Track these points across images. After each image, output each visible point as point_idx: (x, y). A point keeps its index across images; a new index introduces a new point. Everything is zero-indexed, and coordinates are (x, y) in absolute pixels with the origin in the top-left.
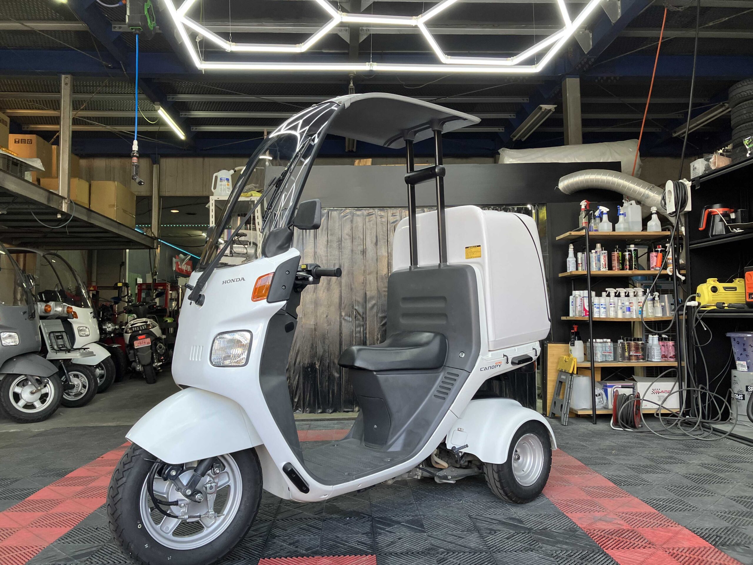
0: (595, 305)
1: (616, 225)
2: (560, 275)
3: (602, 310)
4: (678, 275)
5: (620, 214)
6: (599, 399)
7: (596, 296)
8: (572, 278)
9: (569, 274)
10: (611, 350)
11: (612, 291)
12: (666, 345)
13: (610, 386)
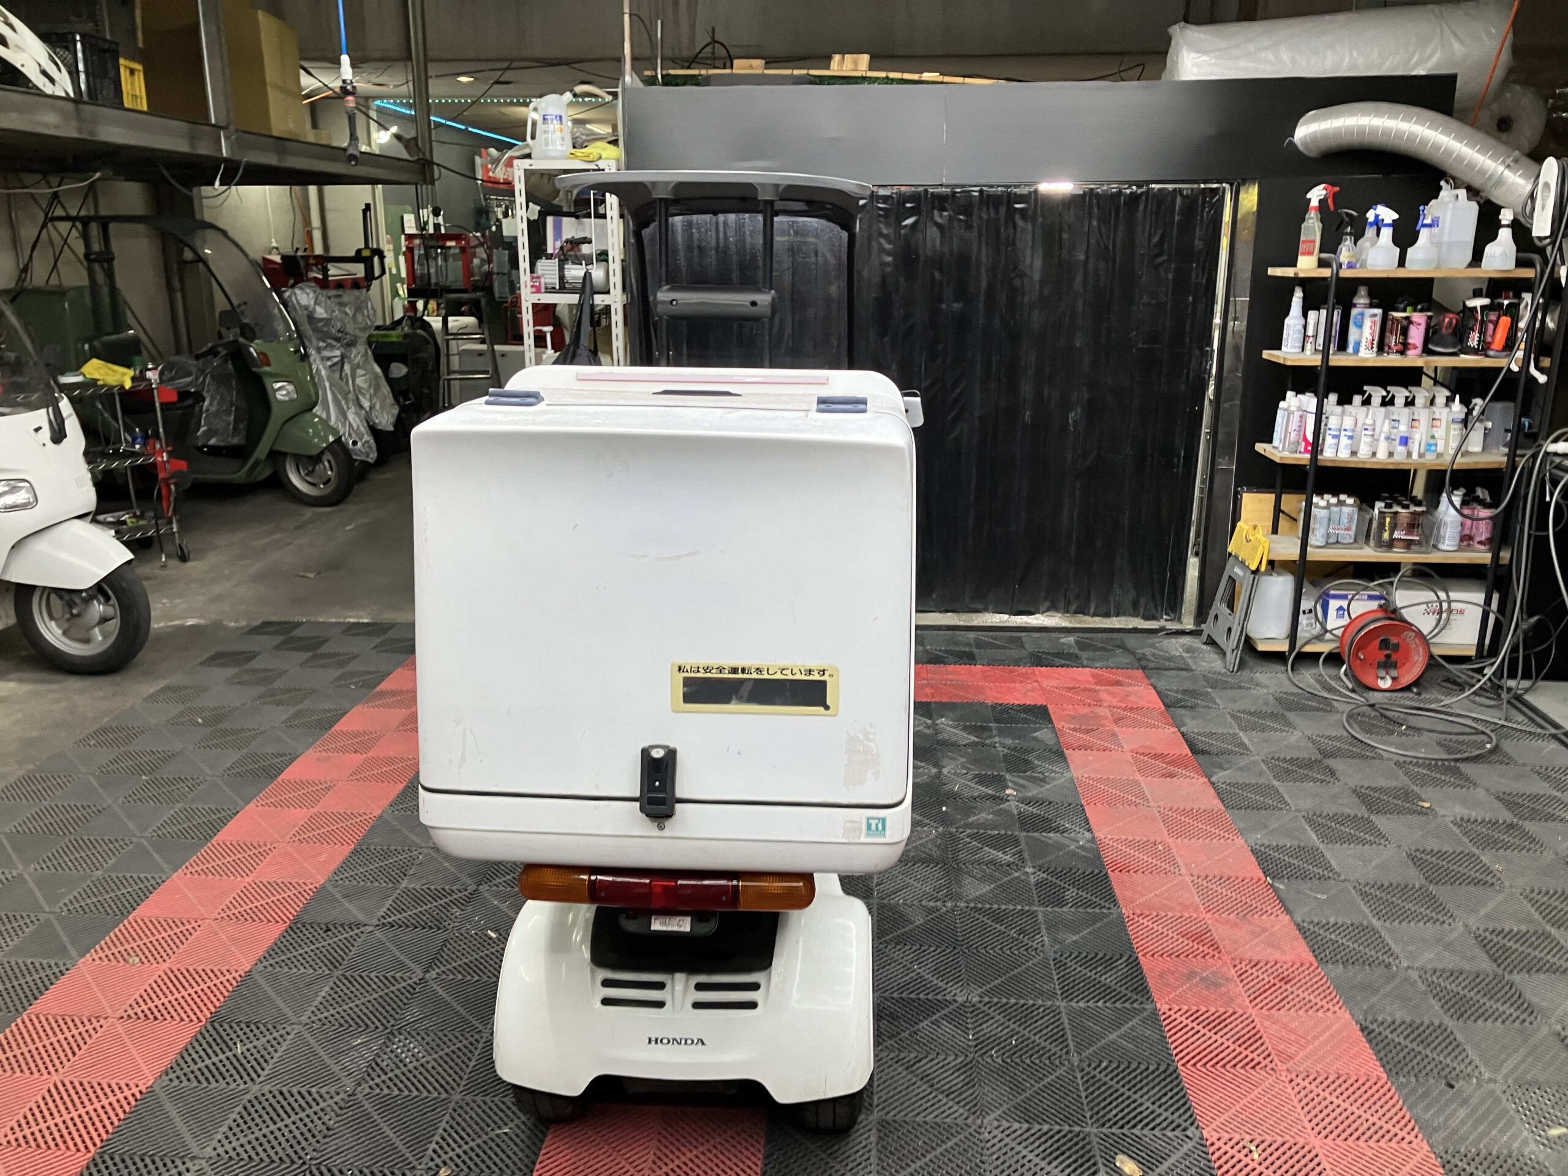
0: (1328, 427)
1: (1409, 250)
2: (1267, 354)
3: (1344, 441)
4: (1532, 370)
5: (1424, 226)
6: (1307, 619)
7: (1341, 402)
9: (1288, 358)
10: (1351, 519)
11: (1377, 393)
12: (1474, 514)
13: (1335, 597)
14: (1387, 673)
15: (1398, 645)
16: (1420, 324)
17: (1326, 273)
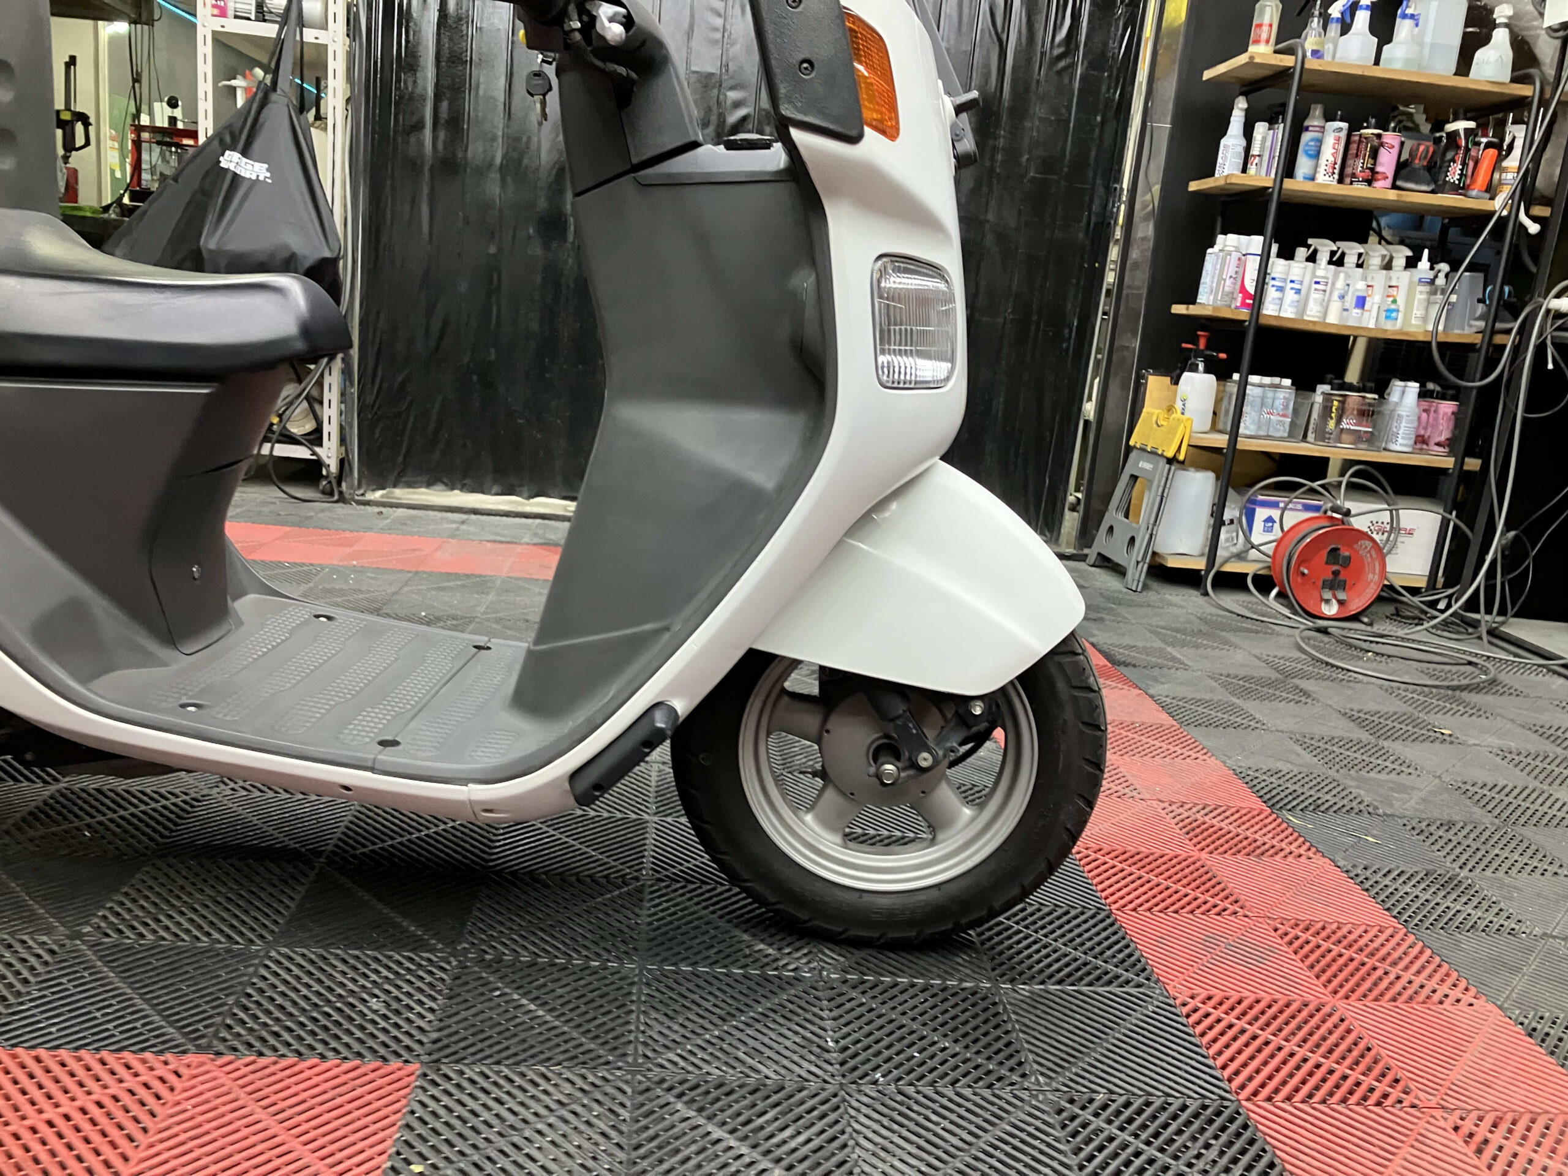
0: (1273, 279)
1: (1385, 48)
2: (1194, 186)
3: (1290, 296)
4: (1523, 218)
5: (1404, 16)
6: (1227, 532)
7: (1279, 255)
8: (1222, 199)
9: (1222, 182)
10: (1286, 407)
11: (1325, 247)
12: (1433, 409)
13: (1264, 504)
14: (1335, 597)
15: (1349, 559)
16: (1393, 147)
17: (1288, 61)
